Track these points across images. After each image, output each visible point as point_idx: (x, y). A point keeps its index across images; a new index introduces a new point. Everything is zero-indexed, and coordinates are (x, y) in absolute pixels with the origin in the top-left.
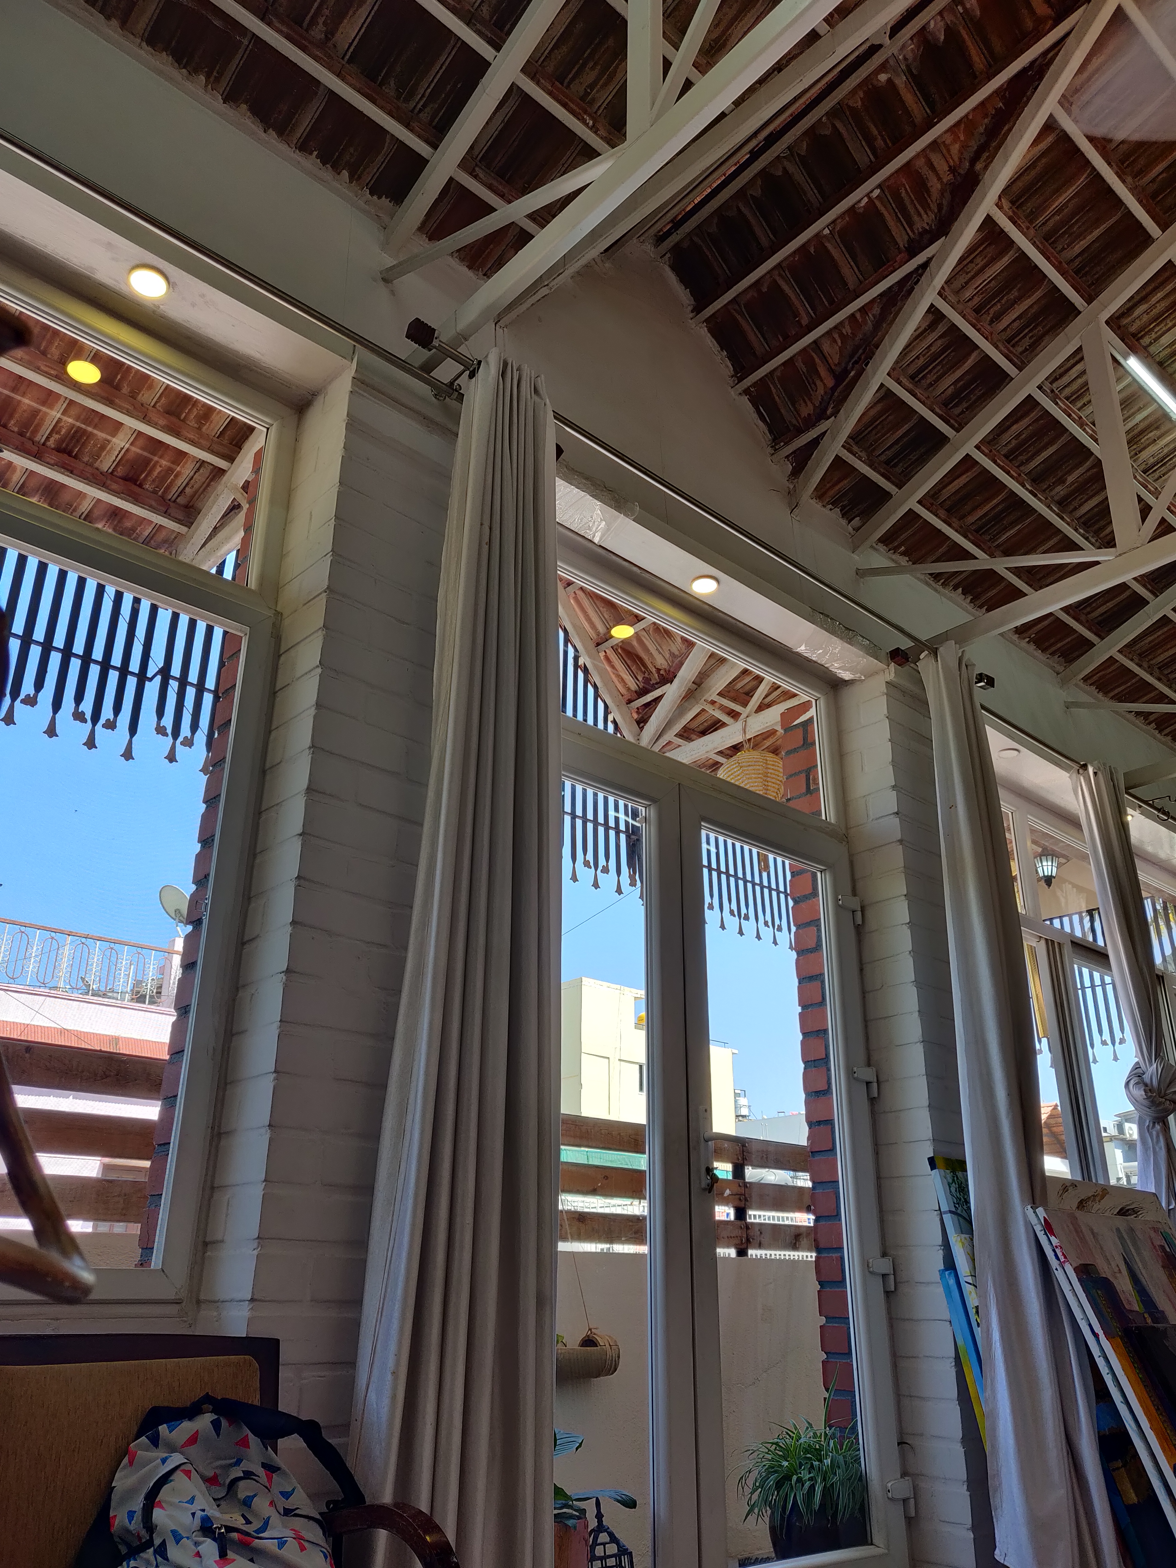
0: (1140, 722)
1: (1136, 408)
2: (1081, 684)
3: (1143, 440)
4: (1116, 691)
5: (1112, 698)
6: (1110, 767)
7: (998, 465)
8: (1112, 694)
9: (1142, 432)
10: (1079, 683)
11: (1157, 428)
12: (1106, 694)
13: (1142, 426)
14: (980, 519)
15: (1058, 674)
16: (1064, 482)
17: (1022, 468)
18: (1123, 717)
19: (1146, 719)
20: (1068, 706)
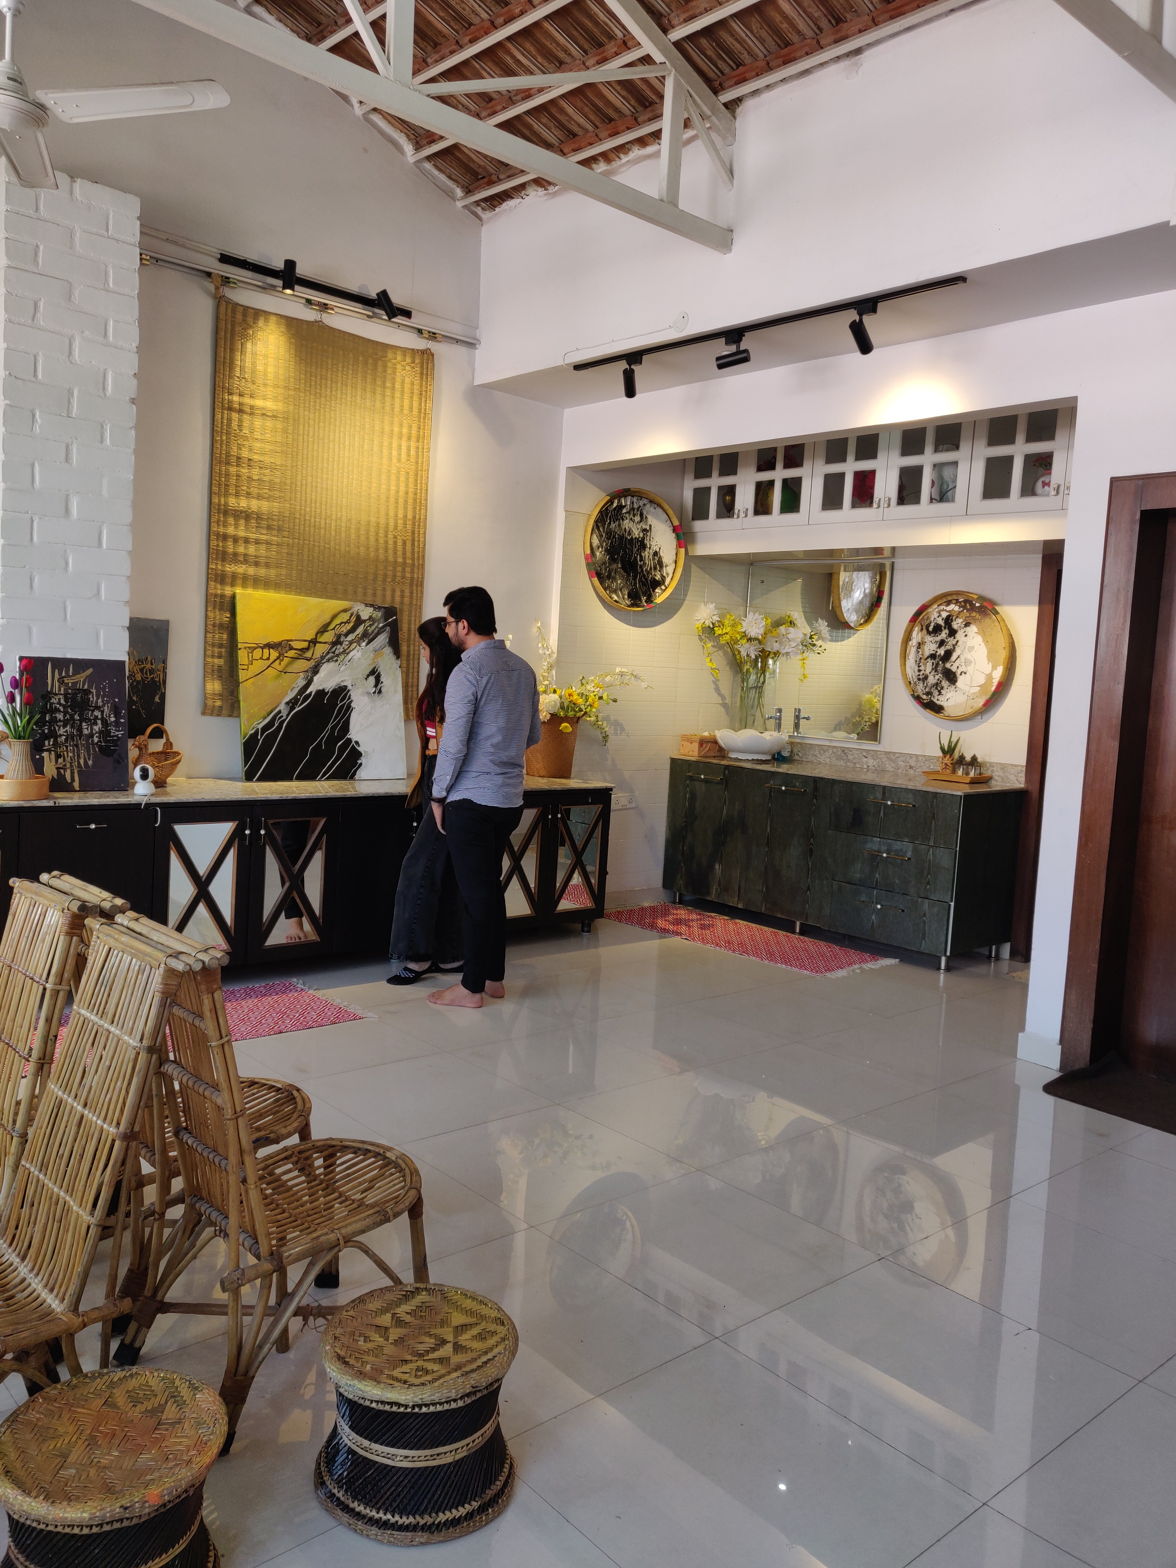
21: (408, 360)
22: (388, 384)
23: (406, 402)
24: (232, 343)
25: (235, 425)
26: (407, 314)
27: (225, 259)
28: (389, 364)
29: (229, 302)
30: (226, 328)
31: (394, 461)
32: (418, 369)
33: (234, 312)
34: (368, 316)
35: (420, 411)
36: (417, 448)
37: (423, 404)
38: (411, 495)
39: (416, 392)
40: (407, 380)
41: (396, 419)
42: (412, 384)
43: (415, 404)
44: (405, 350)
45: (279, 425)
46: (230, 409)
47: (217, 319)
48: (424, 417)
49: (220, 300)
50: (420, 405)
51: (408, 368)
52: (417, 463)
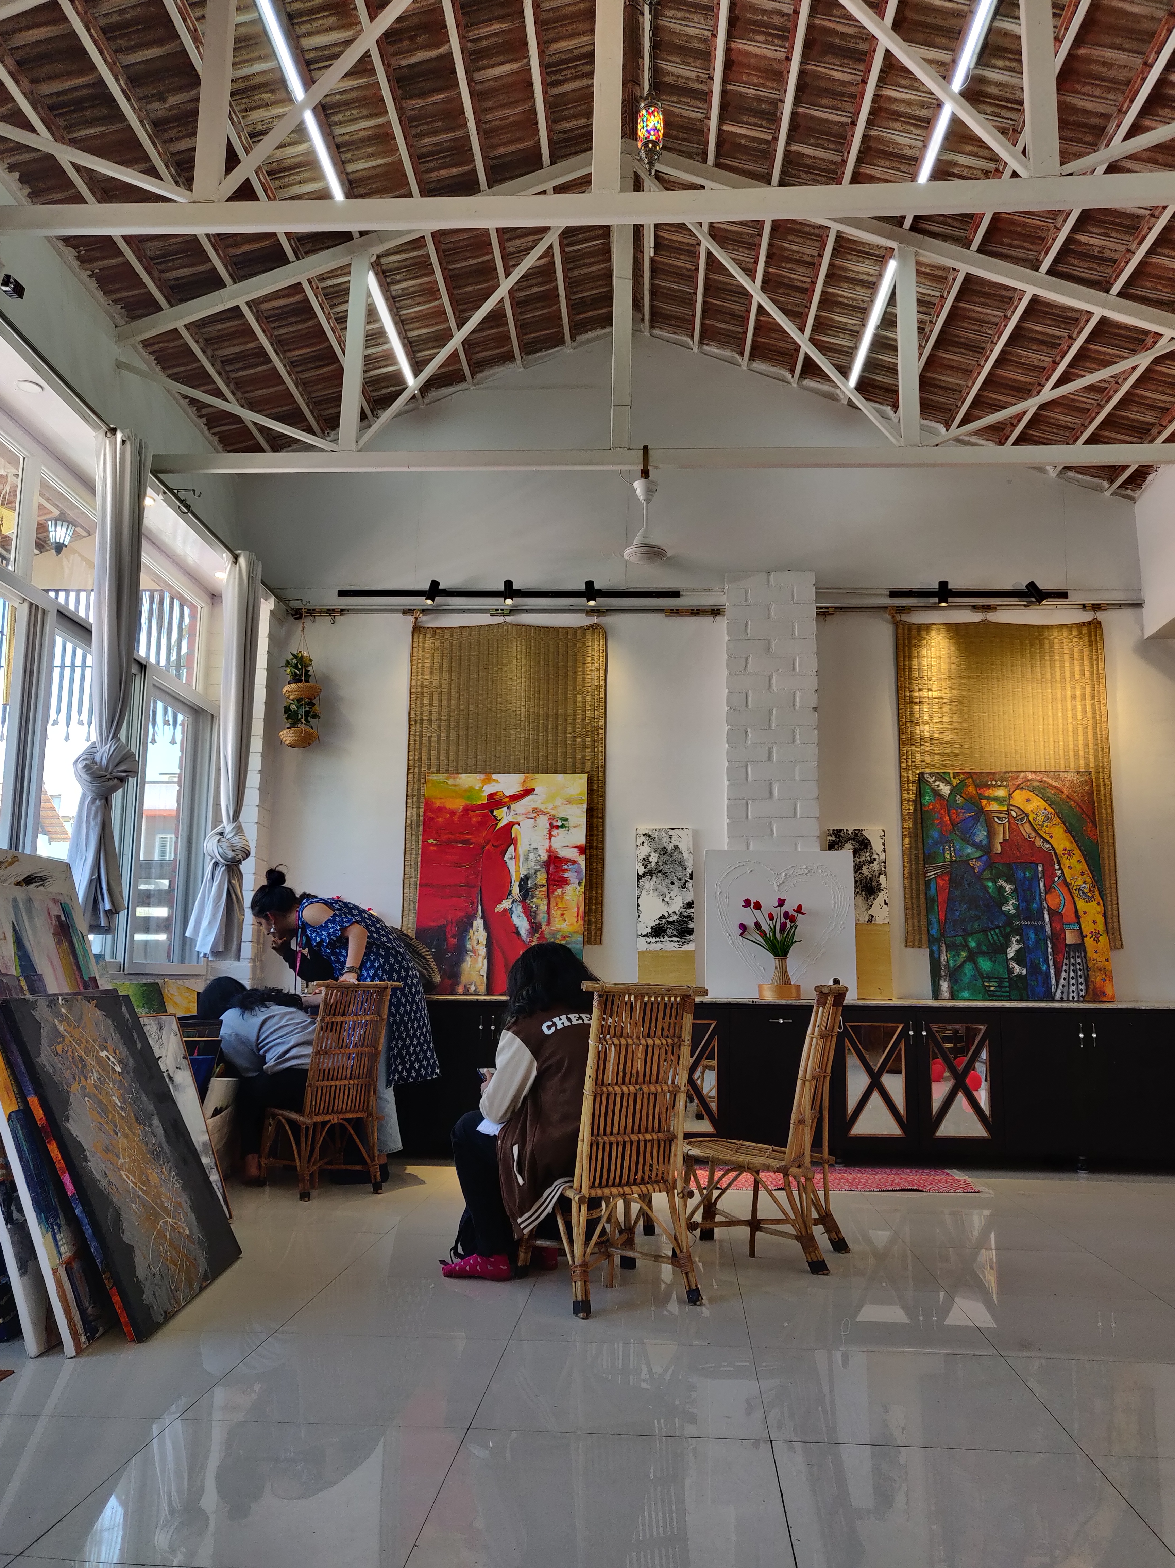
0: (192, 411)
1: (256, 54)
2: (140, 347)
3: (256, 97)
4: (176, 370)
5: (169, 376)
6: (141, 440)
7: (91, 36)
8: (170, 372)
9: (257, 87)
10: (137, 345)
11: (272, 91)
12: (164, 369)
13: (259, 80)
14: (58, 94)
15: (116, 326)
16: (163, 100)
17: (120, 56)
18: (174, 398)
19: (198, 410)
20: (119, 365)
21: (1075, 633)
22: (1057, 657)
23: (1077, 669)
24: (910, 653)
25: (916, 714)
26: (1063, 595)
27: (894, 594)
28: (1056, 641)
29: (905, 624)
30: (904, 643)
31: (1070, 720)
32: (1086, 639)
33: (910, 630)
34: (1025, 606)
35: (1092, 673)
36: (1093, 705)
37: (1095, 667)
38: (1091, 746)
39: (1086, 658)
40: (1076, 650)
41: (1068, 685)
42: (1082, 652)
43: (1087, 668)
44: (1070, 627)
45: (955, 708)
46: (912, 702)
47: (897, 638)
48: (1097, 677)
49: (897, 624)
50: (1092, 667)
51: (1075, 640)
52: (1094, 718)
